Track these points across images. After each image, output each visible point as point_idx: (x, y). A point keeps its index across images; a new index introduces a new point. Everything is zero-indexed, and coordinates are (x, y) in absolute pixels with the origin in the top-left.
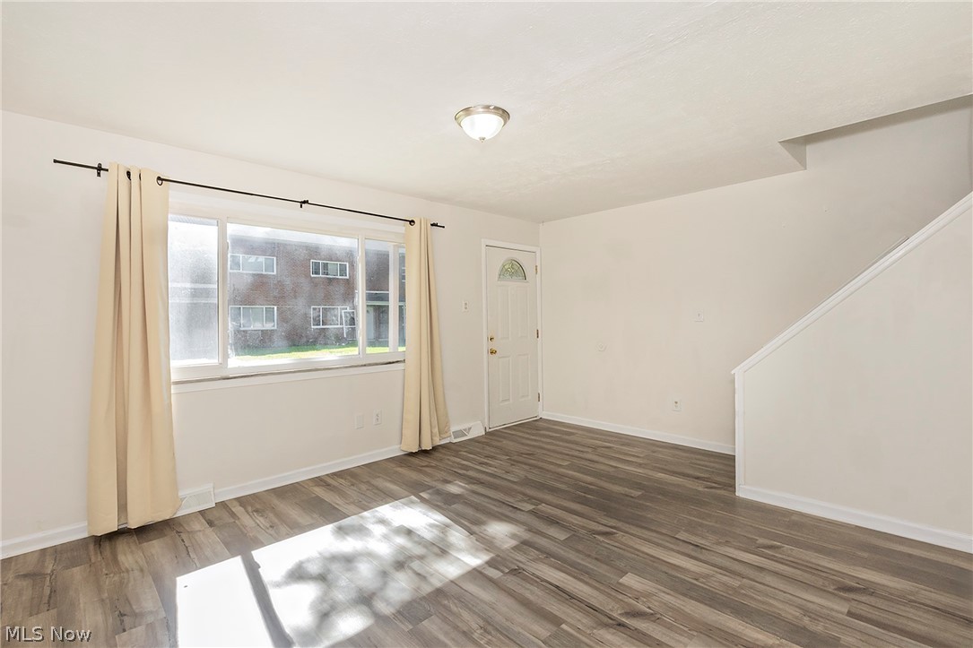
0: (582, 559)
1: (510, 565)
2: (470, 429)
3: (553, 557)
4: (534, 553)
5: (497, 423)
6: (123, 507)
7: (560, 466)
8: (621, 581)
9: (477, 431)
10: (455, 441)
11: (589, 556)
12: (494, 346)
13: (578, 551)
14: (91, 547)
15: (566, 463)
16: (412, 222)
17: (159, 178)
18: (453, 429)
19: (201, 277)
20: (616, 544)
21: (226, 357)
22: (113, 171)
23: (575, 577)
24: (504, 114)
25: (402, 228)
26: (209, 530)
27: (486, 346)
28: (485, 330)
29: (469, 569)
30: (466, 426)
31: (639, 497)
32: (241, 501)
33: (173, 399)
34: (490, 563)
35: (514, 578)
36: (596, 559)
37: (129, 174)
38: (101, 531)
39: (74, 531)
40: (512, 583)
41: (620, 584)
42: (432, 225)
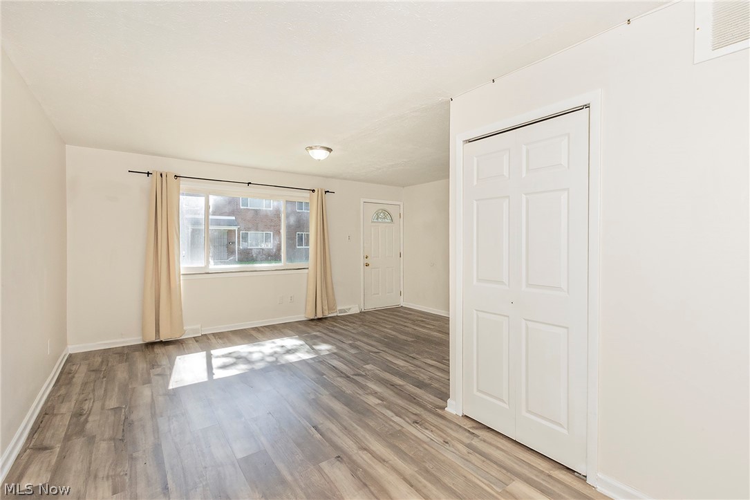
0: (354, 359)
1: (322, 360)
2: (350, 309)
3: (342, 358)
4: (336, 357)
5: (370, 307)
6: (158, 331)
7: (385, 327)
9: (355, 310)
10: (339, 315)
11: (359, 359)
12: (367, 261)
13: (356, 357)
14: (144, 347)
15: (390, 327)
16: (313, 191)
17: (175, 176)
18: (339, 308)
19: (196, 222)
20: (377, 356)
21: (208, 262)
22: (154, 174)
23: (345, 364)
24: (330, 150)
25: (307, 194)
26: (196, 343)
27: (362, 261)
28: (362, 251)
29: (300, 359)
30: (348, 307)
31: (412, 341)
32: (214, 334)
33: (181, 282)
36: (361, 360)
37: (161, 175)
38: (148, 341)
39: (136, 340)
41: (363, 367)
42: (326, 192)
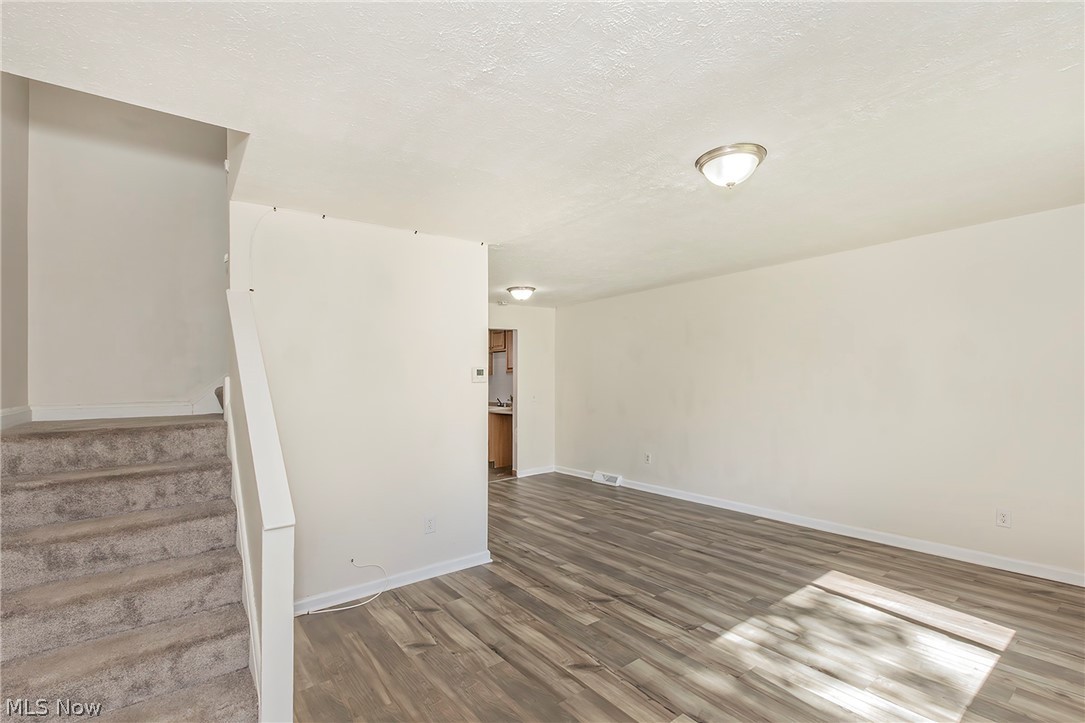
0: (624, 637)
1: (696, 634)
3: (654, 641)
4: (673, 645)
8: (598, 620)
11: (616, 640)
13: (625, 646)
20: (579, 652)
23: (637, 622)
34: (716, 636)
35: (690, 622)
36: (610, 637)
40: (692, 620)
41: (598, 617)
